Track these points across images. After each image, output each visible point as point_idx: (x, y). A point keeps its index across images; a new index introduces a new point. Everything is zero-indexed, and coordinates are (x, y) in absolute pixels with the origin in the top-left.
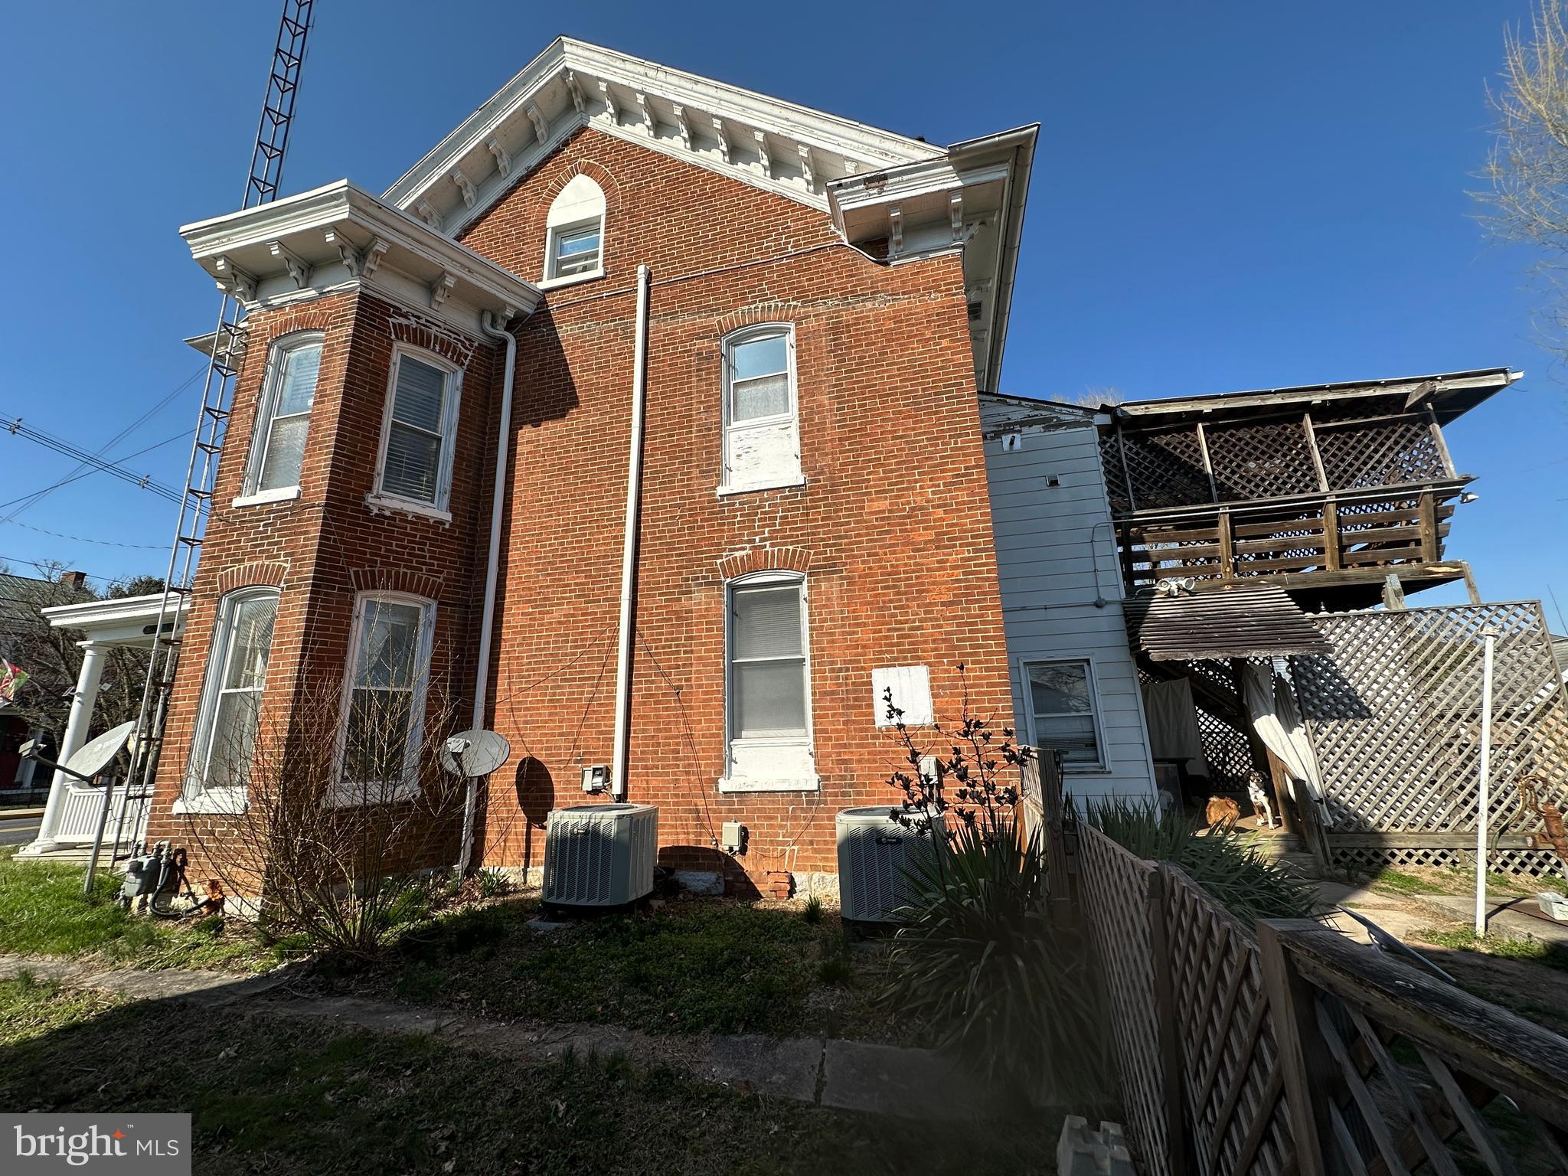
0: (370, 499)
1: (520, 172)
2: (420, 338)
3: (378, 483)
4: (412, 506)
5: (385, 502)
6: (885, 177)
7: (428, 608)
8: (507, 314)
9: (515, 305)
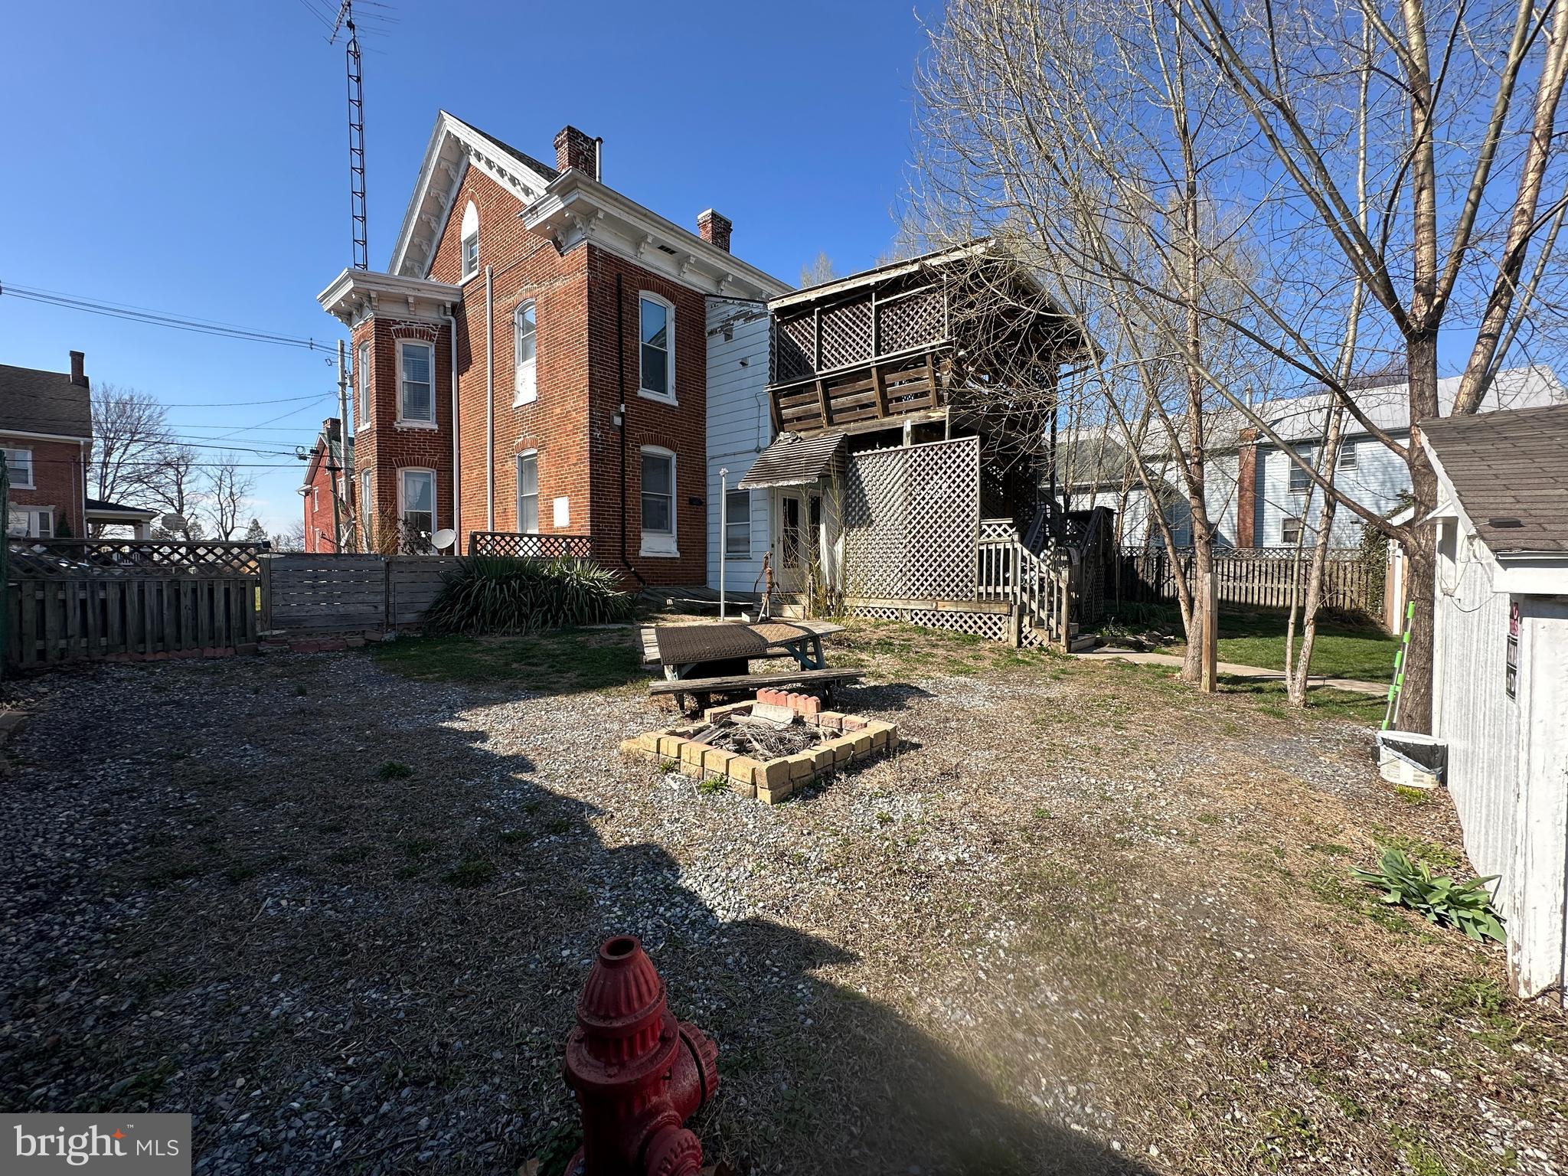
0: (396, 425)
1: (450, 203)
2: (408, 333)
3: (400, 416)
4: (417, 424)
5: (403, 425)
6: (535, 208)
7: (432, 473)
8: (448, 305)
9: (450, 299)
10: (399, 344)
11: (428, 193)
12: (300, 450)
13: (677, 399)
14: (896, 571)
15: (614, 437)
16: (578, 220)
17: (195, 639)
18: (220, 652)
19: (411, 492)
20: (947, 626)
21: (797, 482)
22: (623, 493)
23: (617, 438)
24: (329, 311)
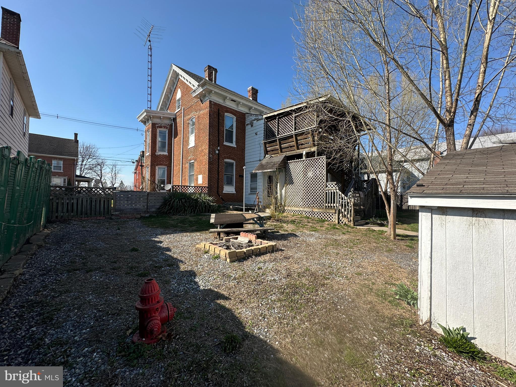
0: (156, 153)
1: (174, 89)
2: (161, 127)
3: (157, 151)
4: (162, 153)
5: (158, 153)
6: (195, 91)
7: (166, 168)
8: (172, 119)
9: (172, 117)
10: (158, 130)
11: (168, 87)
12: (133, 160)
13: (236, 145)
14: (301, 198)
15: (216, 157)
16: (207, 94)
17: (95, 214)
18: (101, 218)
19: (159, 173)
20: (316, 216)
21: (270, 170)
22: (218, 174)
23: (217, 157)
24: (140, 121)
